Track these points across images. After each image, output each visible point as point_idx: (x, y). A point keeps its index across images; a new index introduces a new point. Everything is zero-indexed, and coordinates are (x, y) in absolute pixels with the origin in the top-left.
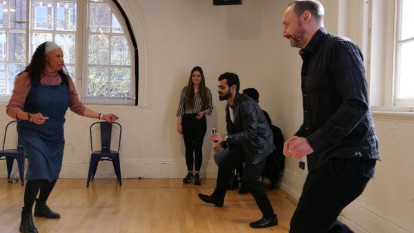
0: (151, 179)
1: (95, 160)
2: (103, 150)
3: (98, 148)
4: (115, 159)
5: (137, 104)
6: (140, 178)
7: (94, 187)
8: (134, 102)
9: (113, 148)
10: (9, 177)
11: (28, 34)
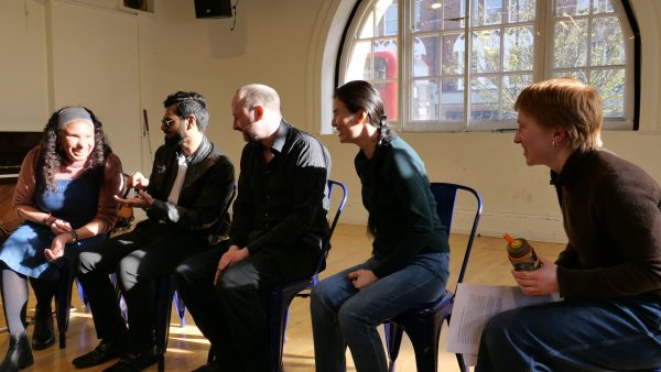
5: (636, 127)
8: (630, 122)
11: (468, 35)
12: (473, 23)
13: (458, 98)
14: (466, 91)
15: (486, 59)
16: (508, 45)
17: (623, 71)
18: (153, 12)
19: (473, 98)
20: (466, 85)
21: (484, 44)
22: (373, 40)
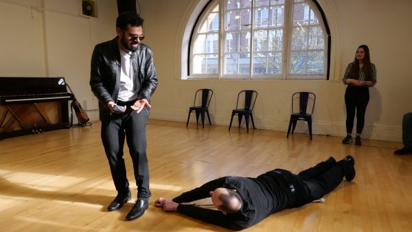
0: (337, 136)
1: (294, 119)
2: (301, 113)
3: (297, 111)
4: (309, 119)
5: (328, 79)
6: (328, 135)
7: (293, 138)
8: (326, 77)
9: (308, 111)
10: (239, 127)
11: (251, 31)
12: (255, 27)
13: (247, 61)
14: (251, 58)
15: (261, 43)
16: (271, 36)
17: (323, 52)
18: (97, 17)
19: (254, 61)
20: (251, 55)
21: (260, 36)
22: (206, 34)
